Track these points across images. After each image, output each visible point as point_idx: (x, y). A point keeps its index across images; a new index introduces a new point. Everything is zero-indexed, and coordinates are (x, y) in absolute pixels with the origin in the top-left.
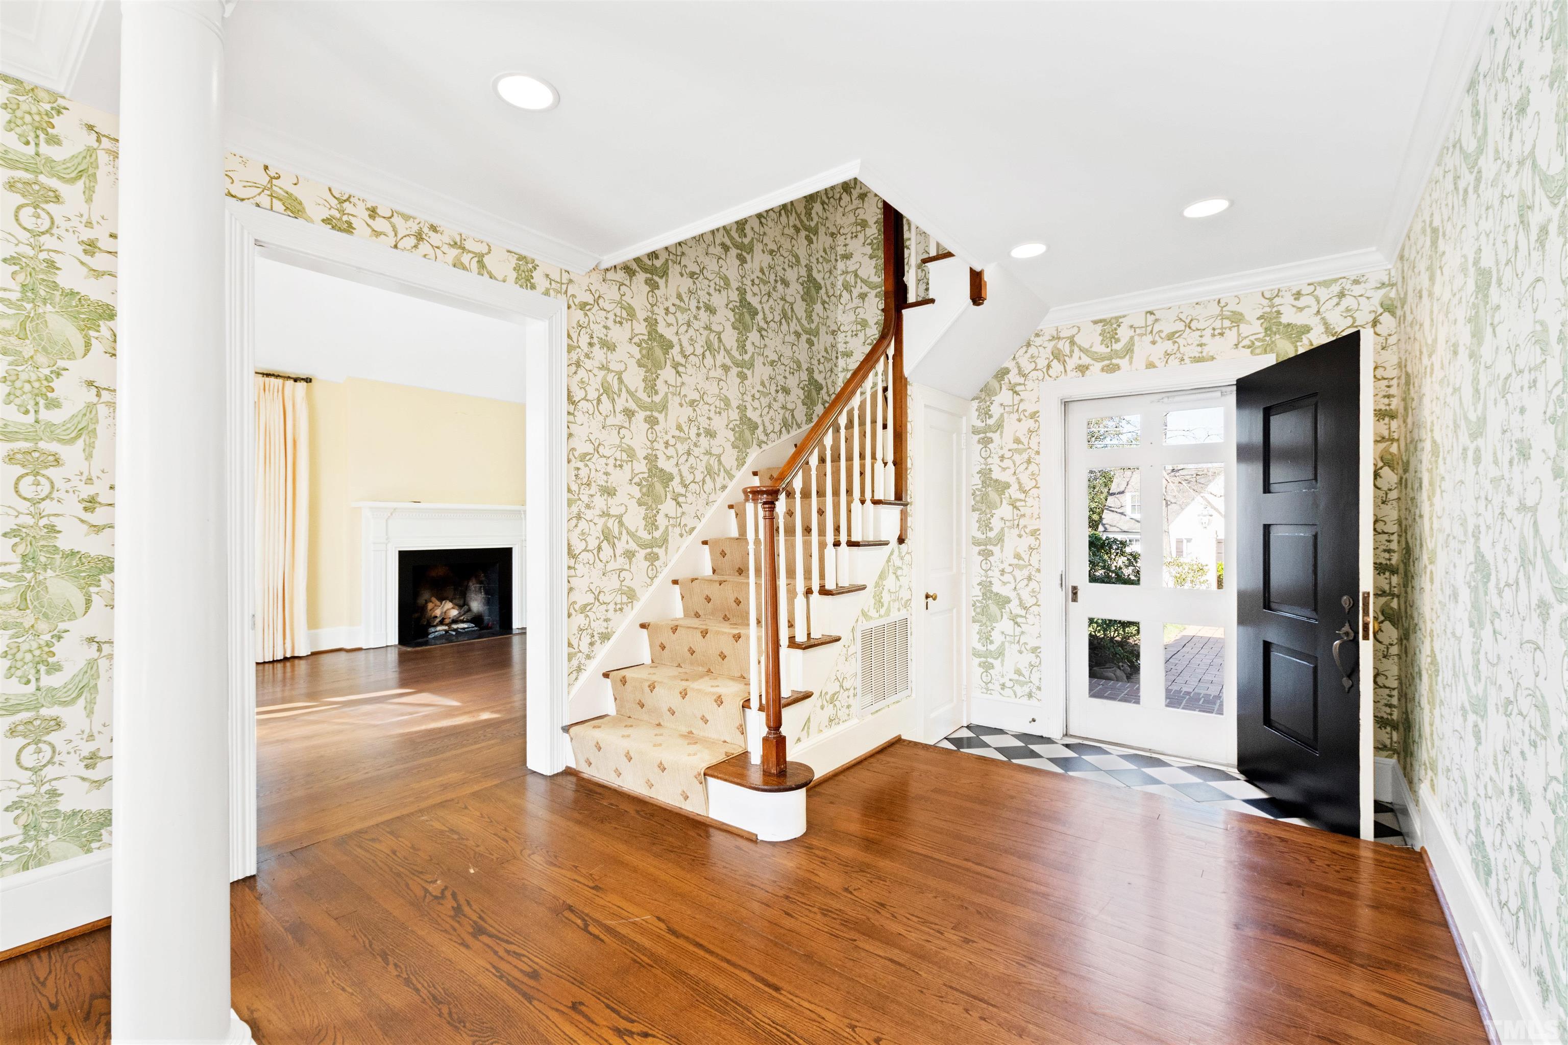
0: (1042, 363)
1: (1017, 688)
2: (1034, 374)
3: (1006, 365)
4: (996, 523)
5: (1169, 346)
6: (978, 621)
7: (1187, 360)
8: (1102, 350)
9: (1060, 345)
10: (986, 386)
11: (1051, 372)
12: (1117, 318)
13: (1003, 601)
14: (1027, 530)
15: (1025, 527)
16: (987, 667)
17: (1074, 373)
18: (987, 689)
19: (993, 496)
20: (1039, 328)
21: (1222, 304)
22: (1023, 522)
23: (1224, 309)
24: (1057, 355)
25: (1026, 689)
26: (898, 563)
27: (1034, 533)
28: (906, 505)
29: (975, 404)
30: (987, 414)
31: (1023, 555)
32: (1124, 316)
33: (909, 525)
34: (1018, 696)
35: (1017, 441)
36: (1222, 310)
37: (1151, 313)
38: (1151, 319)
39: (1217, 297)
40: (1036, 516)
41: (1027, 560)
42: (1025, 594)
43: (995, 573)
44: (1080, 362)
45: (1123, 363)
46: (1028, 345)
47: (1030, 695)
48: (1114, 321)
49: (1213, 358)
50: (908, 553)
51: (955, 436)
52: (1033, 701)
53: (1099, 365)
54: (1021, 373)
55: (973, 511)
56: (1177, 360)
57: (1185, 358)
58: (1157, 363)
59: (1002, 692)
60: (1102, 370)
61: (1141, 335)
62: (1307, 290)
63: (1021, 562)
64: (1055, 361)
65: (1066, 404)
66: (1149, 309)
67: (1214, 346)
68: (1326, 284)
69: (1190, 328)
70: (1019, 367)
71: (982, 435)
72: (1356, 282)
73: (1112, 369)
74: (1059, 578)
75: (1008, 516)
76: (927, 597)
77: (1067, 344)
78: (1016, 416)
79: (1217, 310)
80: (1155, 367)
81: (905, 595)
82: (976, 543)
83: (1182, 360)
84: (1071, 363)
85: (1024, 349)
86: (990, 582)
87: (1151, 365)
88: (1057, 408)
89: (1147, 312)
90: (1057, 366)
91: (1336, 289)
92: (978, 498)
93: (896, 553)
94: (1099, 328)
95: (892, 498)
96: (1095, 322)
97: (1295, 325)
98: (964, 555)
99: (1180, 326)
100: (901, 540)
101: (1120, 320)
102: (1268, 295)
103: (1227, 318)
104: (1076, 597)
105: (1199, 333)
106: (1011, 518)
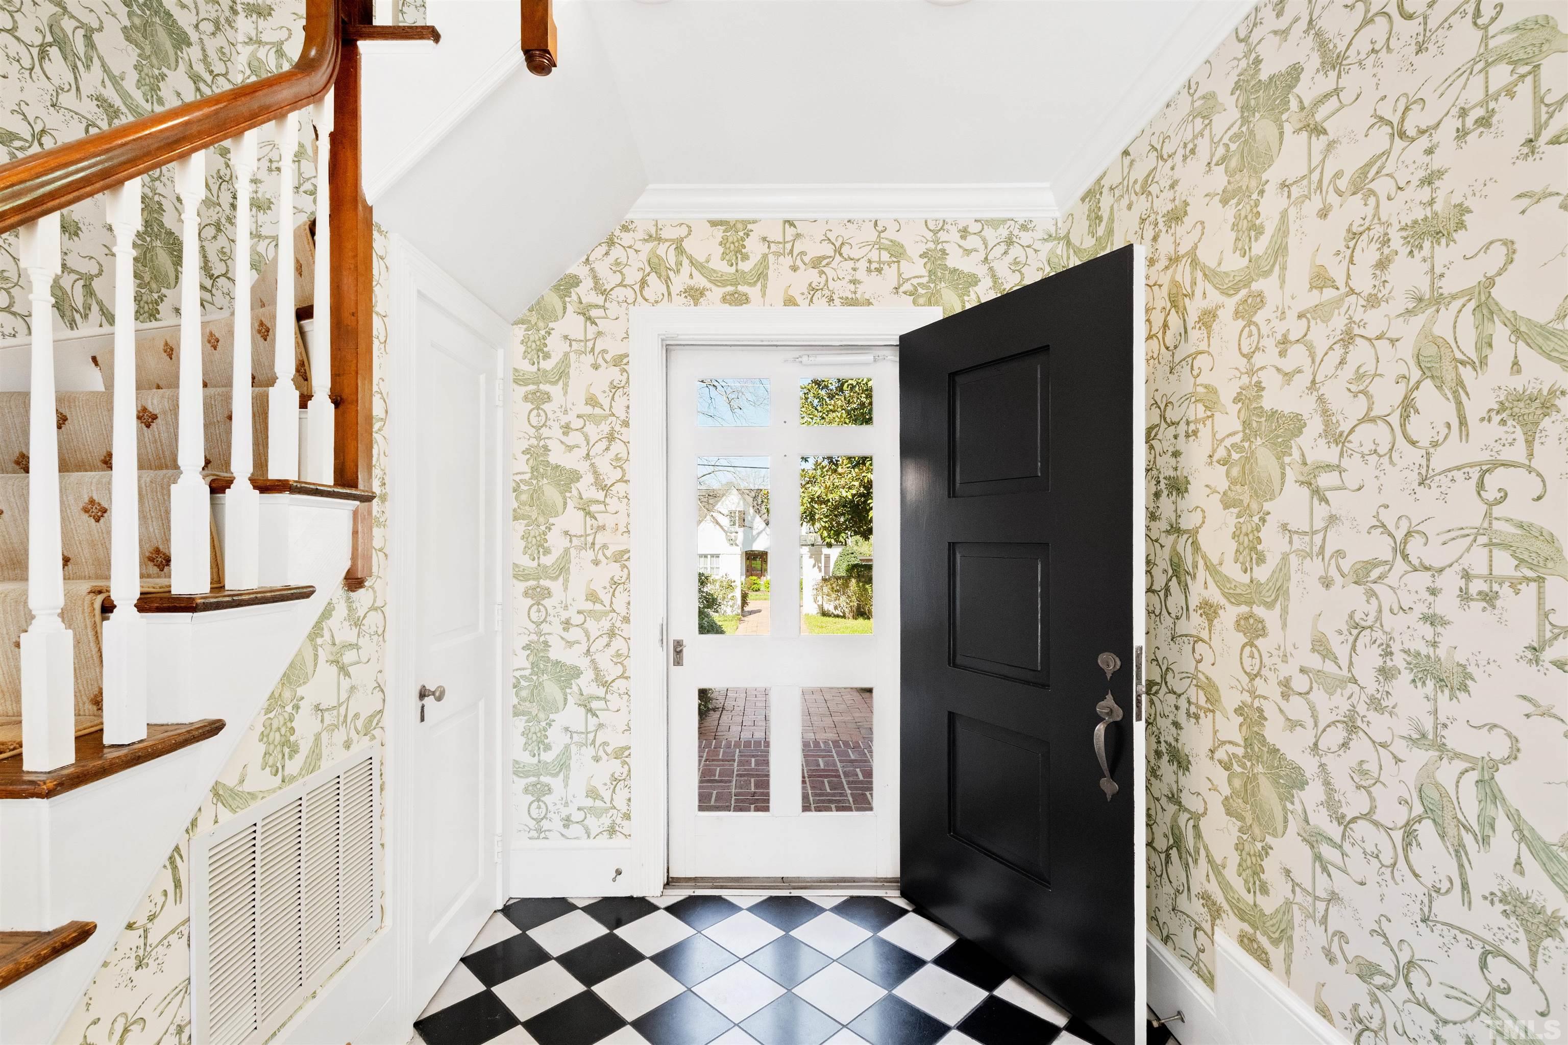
0: (633, 276)
1: (591, 822)
2: (620, 293)
3: (574, 269)
4: (556, 541)
5: (813, 276)
6: (523, 714)
7: (837, 301)
8: (723, 267)
9: (661, 250)
10: (538, 303)
11: (647, 292)
12: (745, 223)
13: (571, 674)
14: (608, 553)
15: (605, 546)
16: (539, 791)
17: (682, 299)
18: (540, 830)
19: (551, 493)
20: (629, 216)
21: (880, 228)
22: (601, 539)
23: (882, 235)
24: (656, 266)
25: (606, 821)
26: (346, 634)
27: (621, 557)
28: (367, 499)
29: (519, 332)
30: (542, 352)
31: (602, 595)
32: (754, 222)
33: (377, 543)
34: (593, 834)
35: (592, 401)
36: (879, 236)
37: (791, 224)
38: (790, 231)
39: (873, 216)
40: (622, 528)
41: (607, 602)
42: (604, 661)
43: (555, 627)
44: (692, 283)
45: (753, 292)
46: (611, 242)
47: (612, 831)
48: (740, 226)
49: (869, 303)
50: (373, 608)
51: (482, 378)
52: (618, 840)
53: (717, 292)
54: (598, 287)
55: (515, 518)
56: (825, 300)
57: (835, 297)
58: (799, 299)
59: (564, 831)
60: (724, 300)
61: (778, 254)
62: (976, 228)
63: (598, 607)
64: (653, 275)
65: (668, 349)
66: (789, 217)
67: (870, 285)
68: (995, 223)
69: (841, 254)
70: (595, 278)
71: (532, 387)
72: (1024, 227)
73: (737, 300)
74: (659, 628)
75: (577, 529)
76: (423, 695)
77: (672, 252)
78: (590, 359)
79: (873, 236)
80: (796, 304)
81: (364, 704)
82: (520, 574)
83: (831, 300)
84: (679, 282)
85: (604, 248)
86: (546, 643)
87: (790, 302)
88: (658, 353)
89: (786, 222)
90: (655, 285)
91: (1003, 232)
92: (524, 497)
93: (341, 611)
94: (719, 232)
95: (327, 478)
96: (714, 223)
97: (962, 272)
98: (499, 599)
99: (828, 250)
100: (354, 582)
101: (750, 227)
102: (932, 226)
103: (886, 249)
104: (681, 658)
105: (851, 264)
106: (580, 532)
